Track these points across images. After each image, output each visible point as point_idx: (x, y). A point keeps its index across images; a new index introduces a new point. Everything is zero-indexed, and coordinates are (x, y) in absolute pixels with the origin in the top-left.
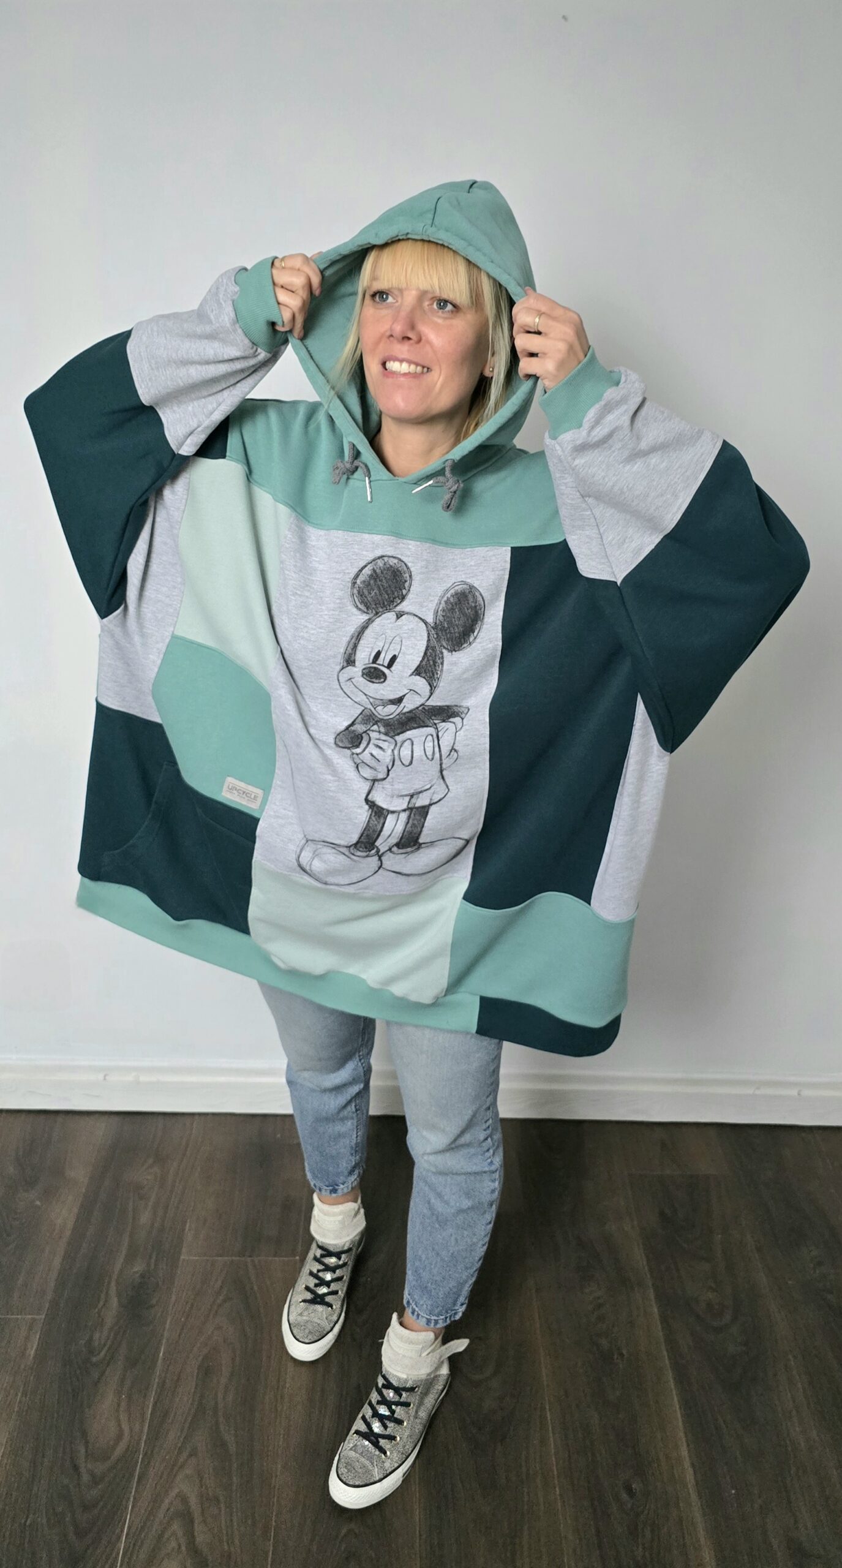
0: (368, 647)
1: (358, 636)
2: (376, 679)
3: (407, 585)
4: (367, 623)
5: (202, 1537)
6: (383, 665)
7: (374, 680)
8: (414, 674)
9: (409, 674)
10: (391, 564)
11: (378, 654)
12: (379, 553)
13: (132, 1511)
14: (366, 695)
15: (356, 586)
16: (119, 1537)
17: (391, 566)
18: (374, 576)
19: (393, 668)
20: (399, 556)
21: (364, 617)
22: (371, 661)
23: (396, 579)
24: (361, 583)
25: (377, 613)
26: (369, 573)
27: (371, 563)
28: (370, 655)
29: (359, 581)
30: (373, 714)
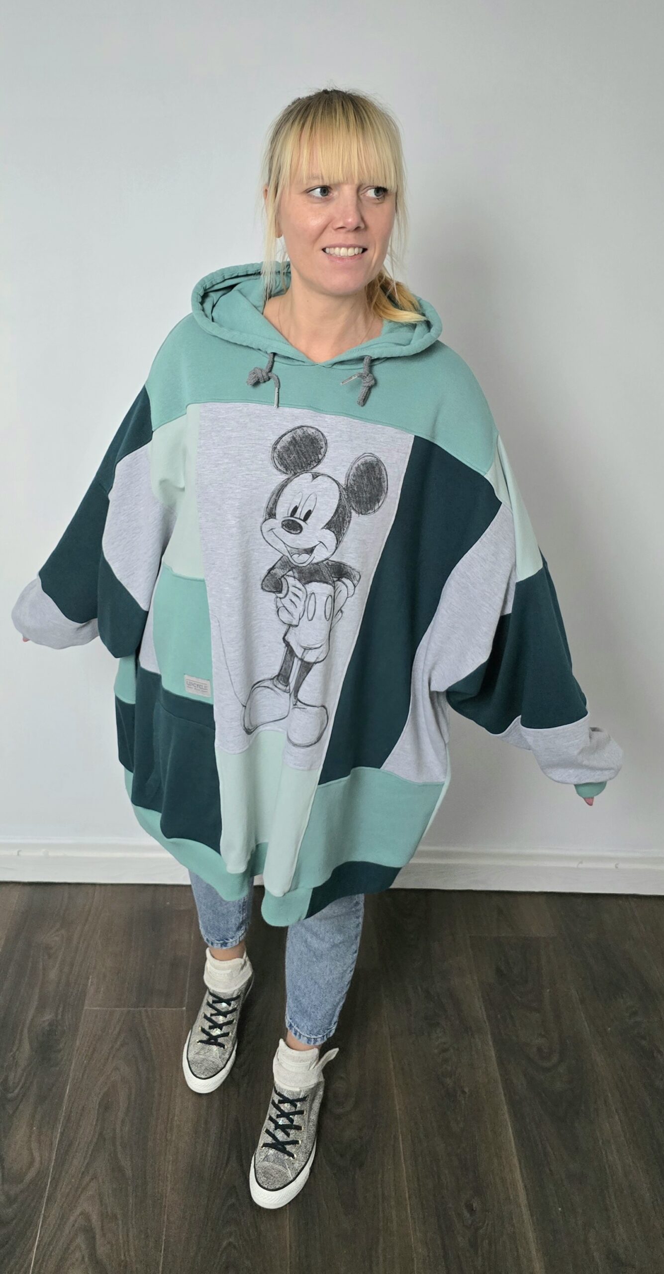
0: (286, 503)
1: (278, 493)
2: (294, 530)
3: (322, 450)
4: (286, 482)
5: (102, 1250)
6: (300, 519)
7: (292, 532)
8: (325, 527)
9: (321, 527)
10: (310, 433)
11: (296, 509)
12: (298, 423)
13: (42, 1226)
14: (284, 543)
15: (276, 450)
16: (31, 1250)
17: (309, 435)
18: (294, 442)
19: (308, 521)
20: (317, 427)
21: (284, 477)
22: (289, 515)
23: (313, 446)
24: (281, 448)
25: (295, 474)
26: (289, 440)
27: (291, 431)
28: (289, 510)
29: (278, 447)
30: (290, 561)
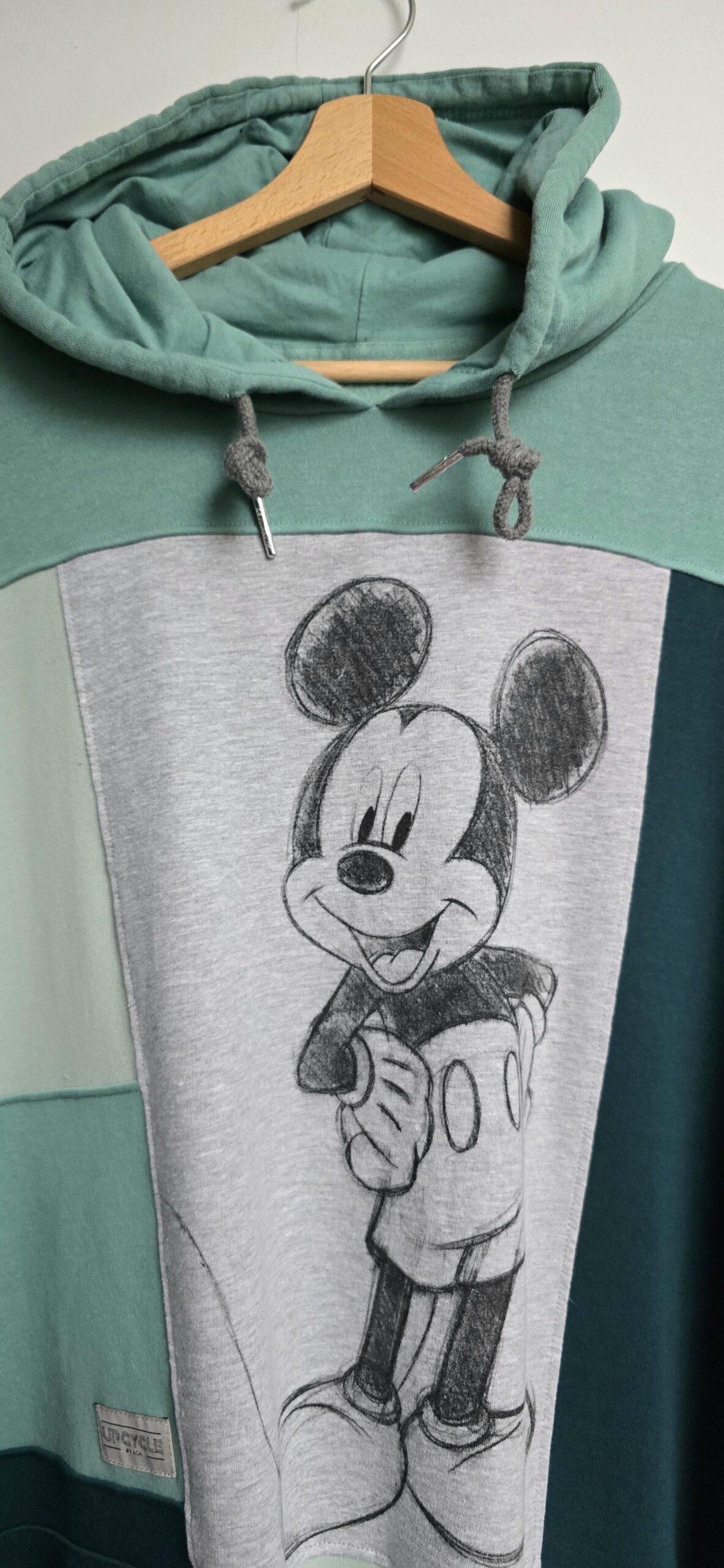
0: (345, 804)
1: (319, 781)
2: (371, 882)
3: (420, 640)
4: (335, 747)
6: (383, 845)
7: (366, 886)
8: (458, 854)
9: (445, 856)
10: (380, 597)
11: (370, 815)
12: (344, 576)
14: (351, 928)
15: (298, 663)
17: (379, 602)
18: (340, 631)
19: (407, 848)
20: (396, 576)
21: (326, 736)
22: (356, 840)
23: (394, 630)
24: (309, 654)
25: (357, 719)
26: (327, 626)
27: (328, 602)
28: (353, 821)
29: (301, 651)
30: (371, 982)
